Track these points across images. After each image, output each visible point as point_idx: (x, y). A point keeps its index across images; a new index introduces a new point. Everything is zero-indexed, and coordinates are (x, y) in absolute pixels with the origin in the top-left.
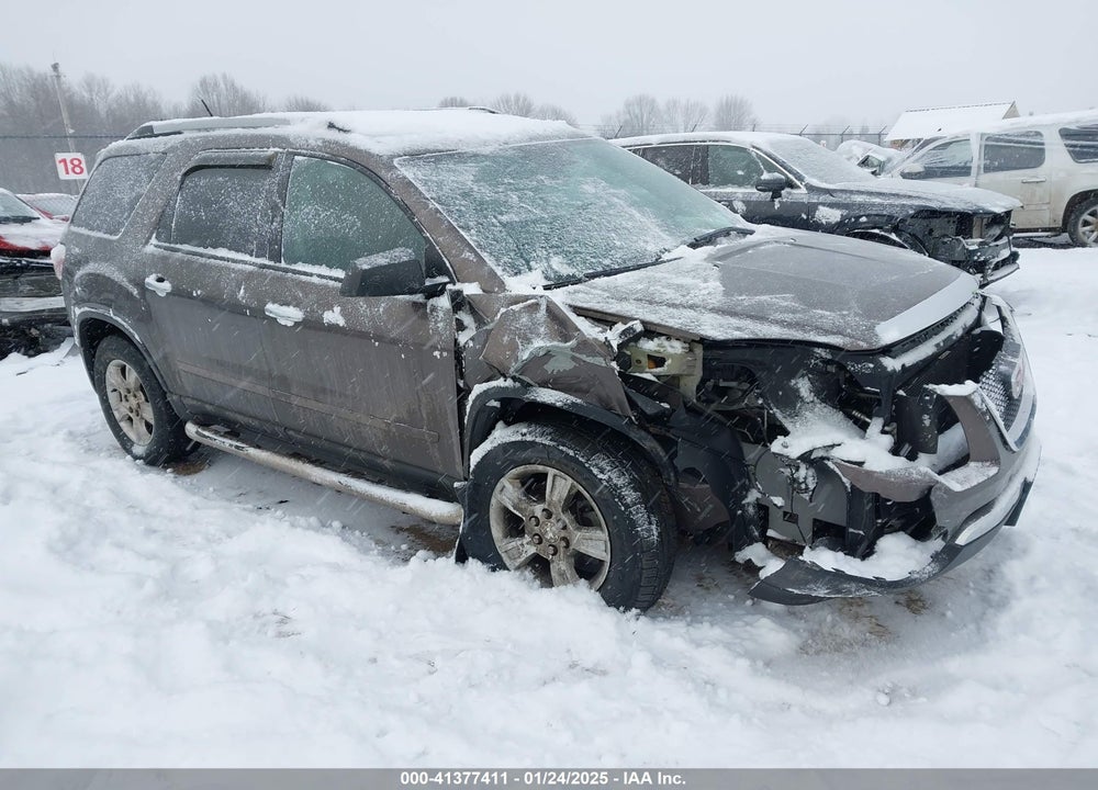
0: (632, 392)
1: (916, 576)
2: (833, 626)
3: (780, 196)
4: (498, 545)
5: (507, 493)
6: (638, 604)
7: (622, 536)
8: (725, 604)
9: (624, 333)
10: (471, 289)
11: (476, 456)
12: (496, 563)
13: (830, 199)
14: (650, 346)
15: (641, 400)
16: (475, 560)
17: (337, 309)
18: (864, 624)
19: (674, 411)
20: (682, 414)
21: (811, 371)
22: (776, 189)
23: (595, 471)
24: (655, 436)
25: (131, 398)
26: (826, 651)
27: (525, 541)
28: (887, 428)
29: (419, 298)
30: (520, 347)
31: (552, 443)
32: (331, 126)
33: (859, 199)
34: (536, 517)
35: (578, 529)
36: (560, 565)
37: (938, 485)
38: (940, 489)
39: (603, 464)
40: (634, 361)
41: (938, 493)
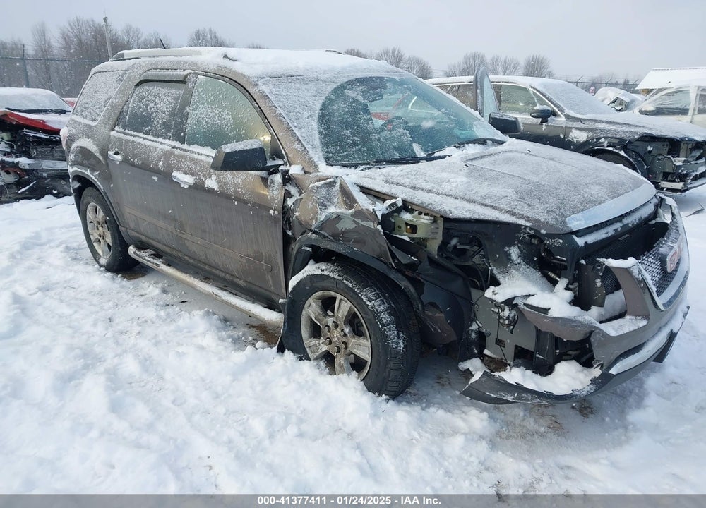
0: (393, 248)
1: (577, 393)
2: (524, 420)
3: (547, 121)
4: (305, 342)
5: (311, 309)
6: (387, 392)
7: (380, 345)
8: (452, 397)
9: (390, 206)
10: (295, 170)
11: (293, 282)
12: (302, 355)
13: (580, 125)
14: (407, 216)
15: (399, 254)
16: (290, 352)
17: (214, 177)
18: (546, 421)
19: (421, 262)
20: (426, 265)
21: (520, 242)
22: (545, 116)
23: (365, 299)
24: (409, 278)
25: (100, 228)
26: (514, 437)
27: (321, 342)
28: (570, 286)
29: (263, 174)
30: (319, 212)
31: (339, 278)
32: (225, 56)
33: (601, 126)
34: (329, 326)
35: (353, 337)
36: (340, 360)
37: (597, 331)
38: (599, 333)
39: (371, 295)
40: (397, 227)
41: (597, 336)
